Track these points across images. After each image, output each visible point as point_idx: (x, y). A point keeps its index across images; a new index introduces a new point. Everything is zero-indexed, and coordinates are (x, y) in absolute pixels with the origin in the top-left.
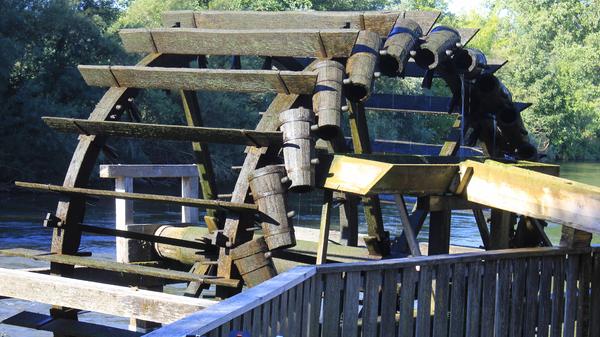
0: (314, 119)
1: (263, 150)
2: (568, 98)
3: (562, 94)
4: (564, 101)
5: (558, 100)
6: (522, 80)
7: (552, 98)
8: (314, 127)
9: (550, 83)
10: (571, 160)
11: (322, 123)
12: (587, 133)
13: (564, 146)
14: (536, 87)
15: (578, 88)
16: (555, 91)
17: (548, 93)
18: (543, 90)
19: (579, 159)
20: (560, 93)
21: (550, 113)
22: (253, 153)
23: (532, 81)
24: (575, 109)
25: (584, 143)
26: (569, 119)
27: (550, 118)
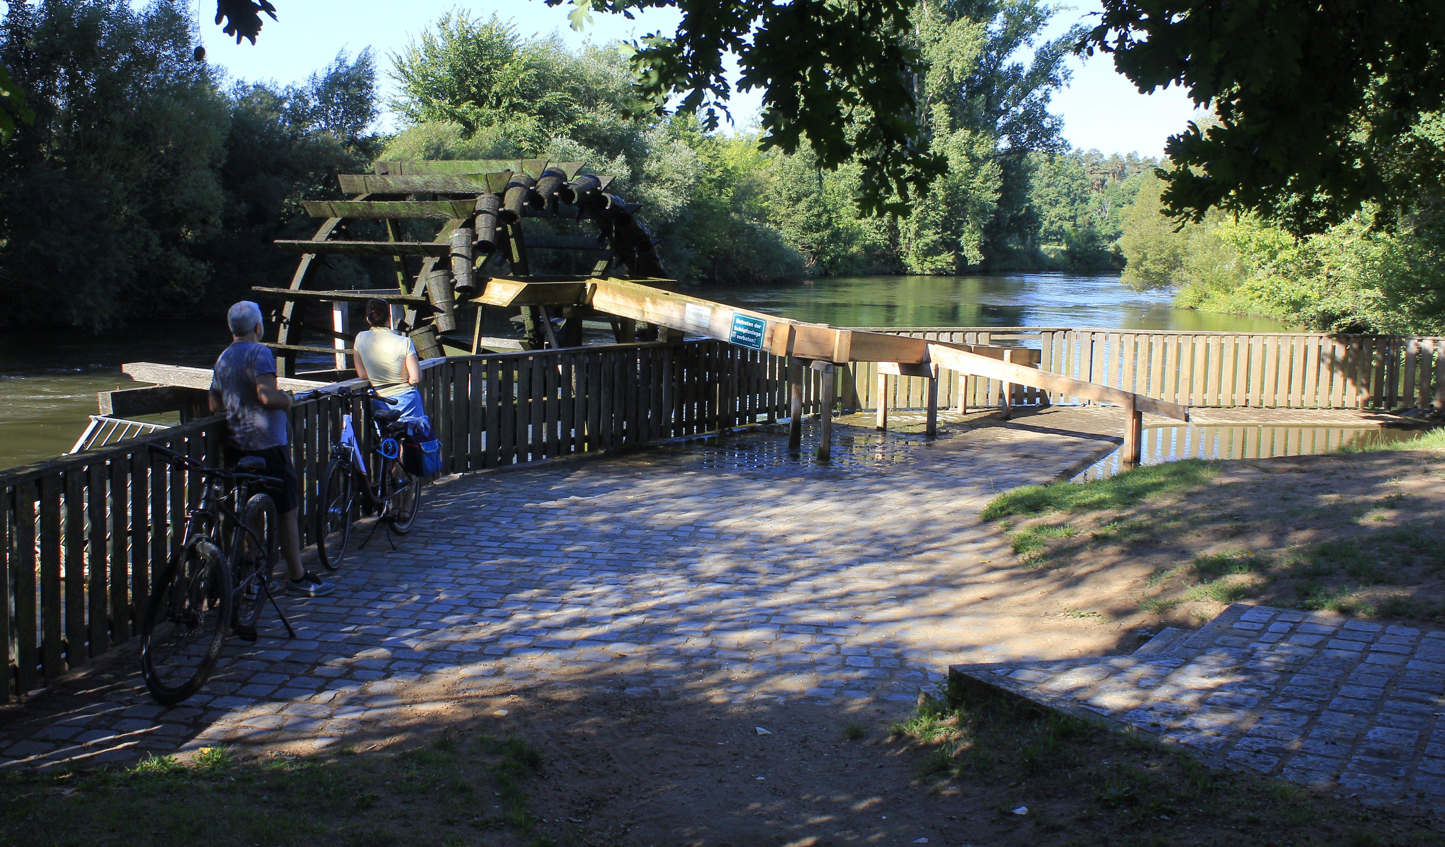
0: (475, 237)
1: (437, 259)
2: (834, 215)
3: (828, 212)
4: (830, 219)
5: (825, 217)
6: (790, 198)
7: (819, 216)
8: (474, 243)
9: (816, 201)
10: (839, 276)
11: (480, 238)
12: (854, 249)
13: (833, 261)
14: (802, 205)
15: (843, 205)
16: (821, 209)
17: (815, 211)
18: (809, 208)
19: (847, 274)
20: (826, 211)
21: (818, 231)
22: (429, 262)
23: (798, 200)
24: (841, 226)
25: (852, 258)
26: (836, 236)
27: (816, 235)
